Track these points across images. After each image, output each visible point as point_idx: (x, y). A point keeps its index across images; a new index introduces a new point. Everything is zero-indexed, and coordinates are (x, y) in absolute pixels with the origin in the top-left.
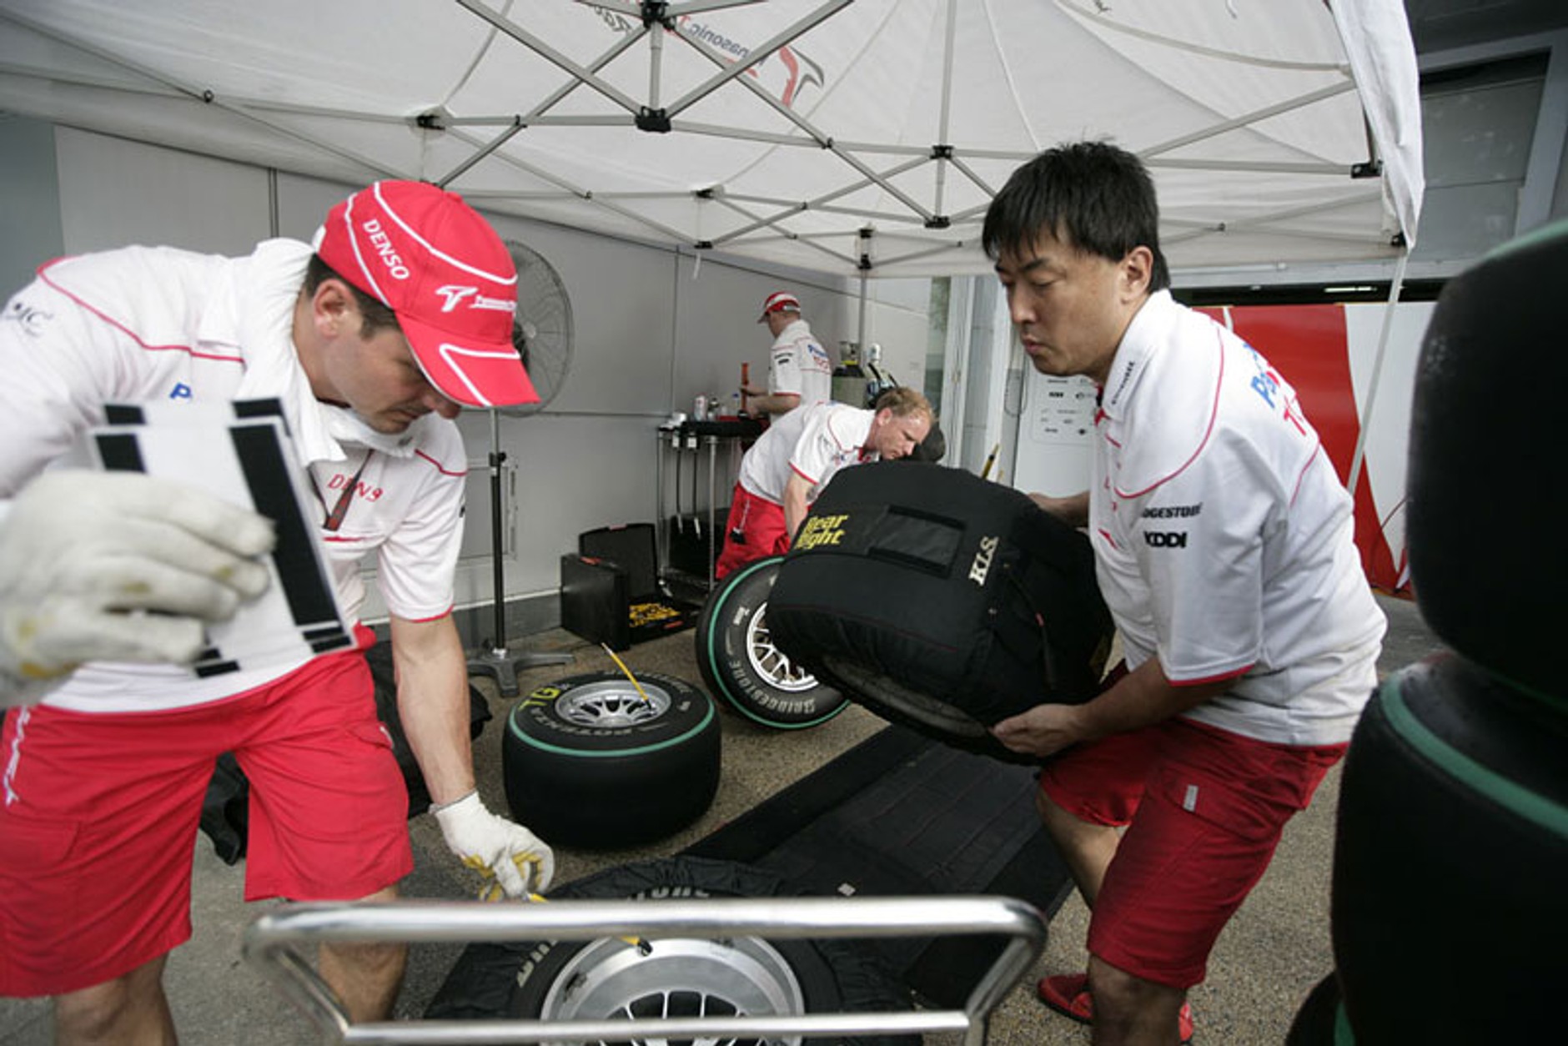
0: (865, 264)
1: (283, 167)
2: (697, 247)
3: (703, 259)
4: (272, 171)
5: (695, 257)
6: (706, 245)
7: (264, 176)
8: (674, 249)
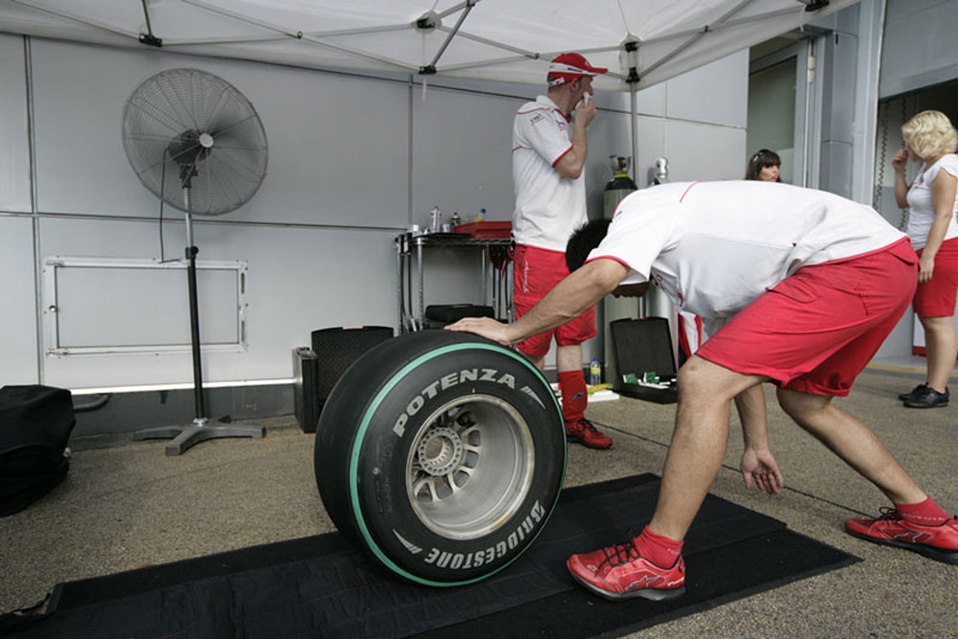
0: (634, 77)
1: (37, 34)
2: (421, 73)
3: (428, 85)
4: (25, 37)
5: (421, 84)
6: (429, 70)
7: (20, 41)
8: (407, 79)
